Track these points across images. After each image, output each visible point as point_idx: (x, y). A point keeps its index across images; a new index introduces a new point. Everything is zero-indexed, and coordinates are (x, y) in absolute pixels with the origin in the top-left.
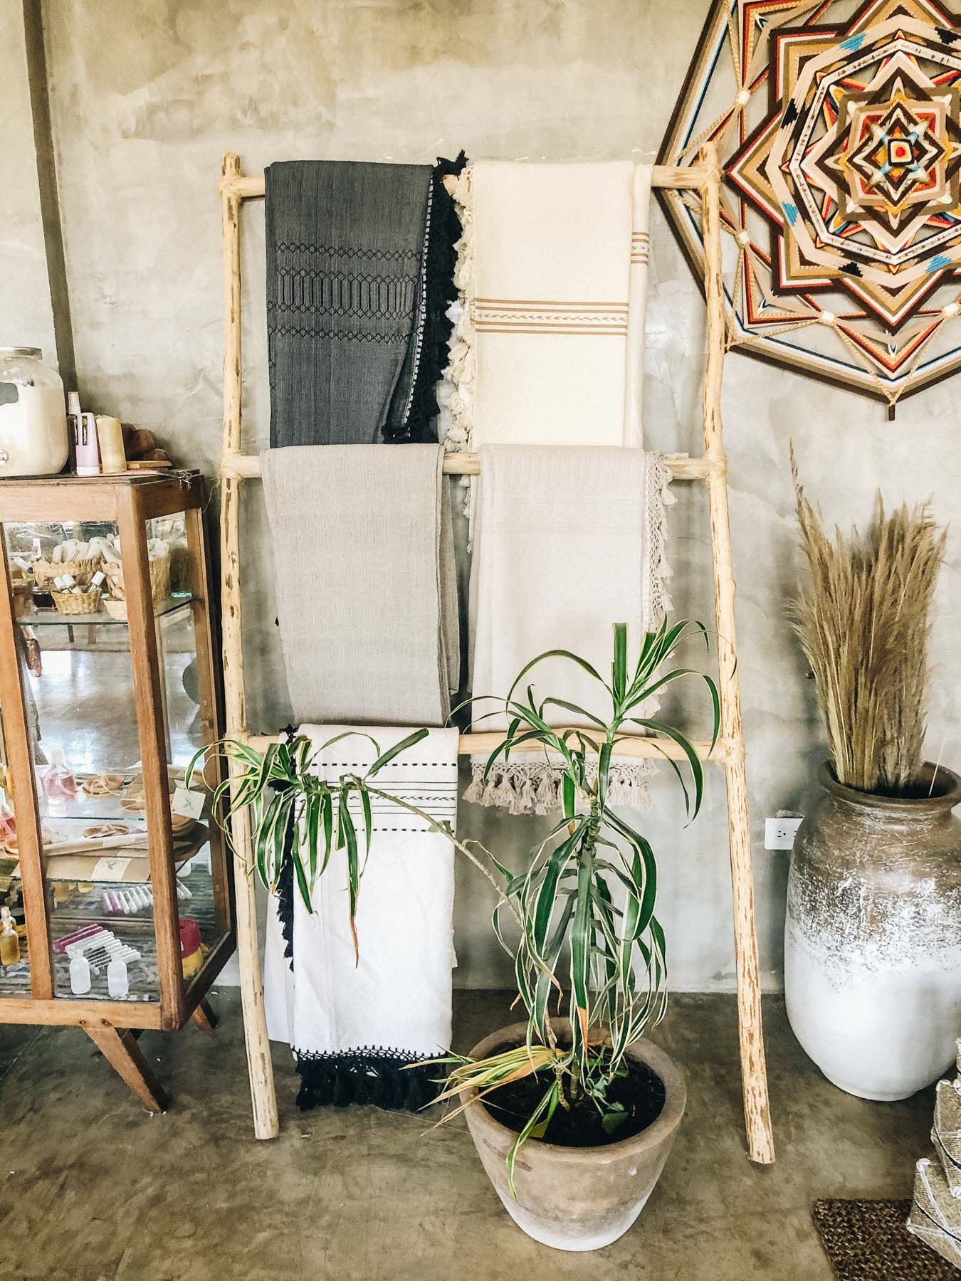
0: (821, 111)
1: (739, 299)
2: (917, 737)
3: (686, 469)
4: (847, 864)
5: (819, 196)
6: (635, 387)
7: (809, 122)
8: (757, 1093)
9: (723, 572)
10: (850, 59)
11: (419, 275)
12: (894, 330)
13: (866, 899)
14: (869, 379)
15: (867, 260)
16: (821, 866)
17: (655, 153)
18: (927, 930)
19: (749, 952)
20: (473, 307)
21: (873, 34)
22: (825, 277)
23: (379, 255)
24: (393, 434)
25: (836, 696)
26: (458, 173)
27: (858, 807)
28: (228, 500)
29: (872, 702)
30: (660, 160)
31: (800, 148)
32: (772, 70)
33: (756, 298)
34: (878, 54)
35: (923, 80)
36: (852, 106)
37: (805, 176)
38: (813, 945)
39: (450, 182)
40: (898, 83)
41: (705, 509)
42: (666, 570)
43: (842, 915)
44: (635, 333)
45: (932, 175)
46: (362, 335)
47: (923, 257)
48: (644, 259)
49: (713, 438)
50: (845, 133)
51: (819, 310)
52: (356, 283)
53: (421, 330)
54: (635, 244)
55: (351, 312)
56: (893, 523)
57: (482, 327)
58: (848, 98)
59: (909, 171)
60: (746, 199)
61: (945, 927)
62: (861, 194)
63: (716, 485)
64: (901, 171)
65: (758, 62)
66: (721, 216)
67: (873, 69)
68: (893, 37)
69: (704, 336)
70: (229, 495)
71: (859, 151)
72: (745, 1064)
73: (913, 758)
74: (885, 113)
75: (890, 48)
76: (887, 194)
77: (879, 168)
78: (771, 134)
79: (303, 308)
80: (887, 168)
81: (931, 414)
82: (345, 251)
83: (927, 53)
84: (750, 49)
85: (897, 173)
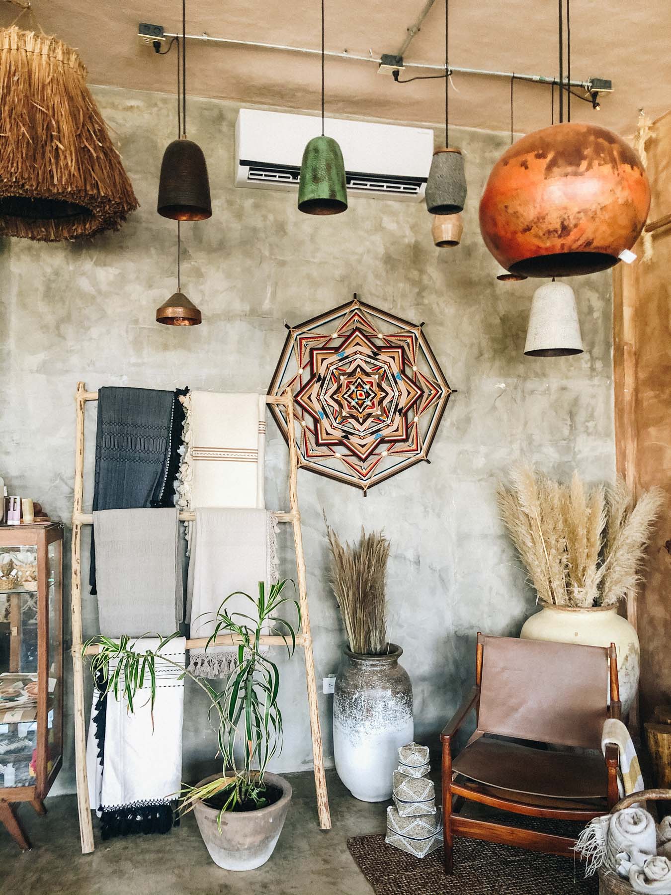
0: (331, 378)
1: (303, 447)
2: (383, 631)
3: (284, 518)
4: (356, 687)
5: (332, 409)
6: (261, 482)
7: (326, 382)
8: (322, 796)
9: (300, 561)
10: (340, 360)
11: (168, 437)
12: (364, 461)
13: (364, 701)
14: (355, 480)
15: (352, 434)
16: (346, 690)
17: (267, 390)
18: (389, 713)
19: (317, 730)
20: (192, 450)
21: (348, 352)
22: (336, 440)
23: (150, 427)
24: (156, 503)
25: (348, 614)
26: (185, 395)
27: (359, 661)
28: (76, 535)
29: (362, 614)
30: (269, 393)
31: (324, 391)
32: (311, 363)
33: (309, 447)
34: (351, 359)
35: (368, 369)
36: (342, 377)
37: (326, 401)
38: (344, 728)
39: (182, 398)
40: (359, 370)
41: (292, 534)
42: (277, 561)
43: (355, 710)
44: (261, 461)
45: (373, 404)
46: (141, 460)
47: (372, 433)
48: (264, 432)
49: (294, 505)
50: (340, 387)
51: (334, 452)
52: (138, 439)
53: (169, 459)
54: (260, 426)
55: (136, 451)
56: (369, 539)
57: (196, 459)
58: (340, 374)
59: (364, 402)
60: (304, 408)
61: (396, 711)
62: (348, 410)
63: (296, 524)
64: (362, 402)
65: (306, 360)
66: (294, 415)
67: (349, 364)
68: (356, 353)
69: (289, 462)
70: (77, 532)
71: (346, 393)
72: (317, 783)
73: (382, 640)
74: (354, 380)
75: (355, 357)
76: (357, 410)
77: (354, 400)
78: (312, 385)
79: (115, 449)
80: (357, 400)
81: (381, 493)
82: (134, 425)
83: (369, 360)
84: (302, 354)
85: (360, 402)
